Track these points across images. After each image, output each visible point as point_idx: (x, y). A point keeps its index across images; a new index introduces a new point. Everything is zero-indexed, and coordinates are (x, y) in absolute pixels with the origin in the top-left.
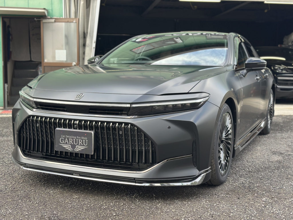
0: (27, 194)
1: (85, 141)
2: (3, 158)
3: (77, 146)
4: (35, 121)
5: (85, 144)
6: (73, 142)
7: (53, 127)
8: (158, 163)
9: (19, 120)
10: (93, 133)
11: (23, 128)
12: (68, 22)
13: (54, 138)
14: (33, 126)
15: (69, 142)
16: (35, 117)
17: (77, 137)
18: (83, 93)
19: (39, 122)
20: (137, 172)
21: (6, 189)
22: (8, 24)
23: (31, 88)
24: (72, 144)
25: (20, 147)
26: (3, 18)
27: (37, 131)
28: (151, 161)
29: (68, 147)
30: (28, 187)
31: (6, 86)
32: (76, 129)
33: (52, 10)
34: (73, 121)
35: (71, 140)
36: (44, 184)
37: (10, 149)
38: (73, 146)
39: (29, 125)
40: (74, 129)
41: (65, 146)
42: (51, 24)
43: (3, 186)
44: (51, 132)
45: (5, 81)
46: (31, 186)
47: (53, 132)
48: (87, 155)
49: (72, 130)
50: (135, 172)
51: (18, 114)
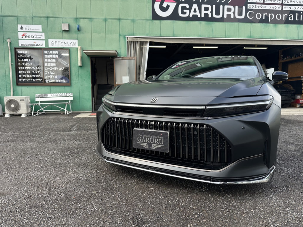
0: (109, 185)
1: (161, 141)
2: (91, 147)
3: (153, 145)
4: (115, 122)
5: (161, 143)
6: (149, 141)
7: (131, 127)
8: (232, 163)
9: (103, 121)
10: (168, 133)
11: (106, 127)
12: (130, 59)
13: (132, 136)
14: (114, 125)
15: (146, 141)
16: (116, 118)
17: (154, 136)
18: (157, 97)
19: (119, 123)
20: (212, 171)
21: (92, 178)
22: (94, 62)
23: (111, 95)
24: (149, 142)
25: (103, 142)
26: (91, 58)
27: (117, 130)
28: (226, 161)
29: (145, 145)
30: (110, 176)
31: (93, 99)
32: (152, 129)
33: (120, 52)
34: (149, 122)
35: (148, 139)
36: (122, 173)
37: (95, 139)
38: (150, 145)
39: (111, 125)
40: (150, 129)
41: (142, 144)
42: (120, 61)
43: (89, 175)
44: (129, 131)
45: (93, 96)
46: (112, 175)
47: (131, 131)
48: (162, 153)
49: (149, 130)
50: (210, 171)
51: (101, 115)
